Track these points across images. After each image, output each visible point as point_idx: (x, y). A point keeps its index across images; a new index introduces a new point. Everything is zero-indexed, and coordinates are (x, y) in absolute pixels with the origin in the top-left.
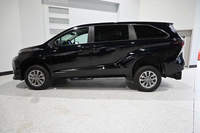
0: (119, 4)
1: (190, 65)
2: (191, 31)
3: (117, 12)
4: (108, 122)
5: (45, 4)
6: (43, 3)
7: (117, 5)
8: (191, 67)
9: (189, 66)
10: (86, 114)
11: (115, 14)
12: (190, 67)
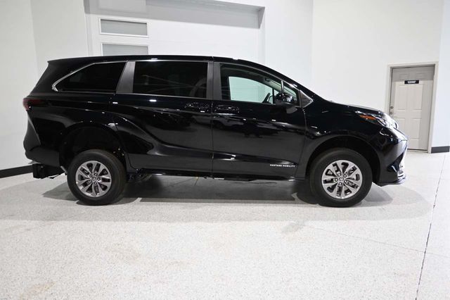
0: (264, 8)
1: (433, 146)
2: (433, 67)
3: (259, 27)
4: (223, 280)
5: (93, 13)
6: (87, 10)
7: (260, 11)
8: (435, 150)
9: (430, 150)
10: (177, 262)
11: (255, 31)
12: (432, 153)
